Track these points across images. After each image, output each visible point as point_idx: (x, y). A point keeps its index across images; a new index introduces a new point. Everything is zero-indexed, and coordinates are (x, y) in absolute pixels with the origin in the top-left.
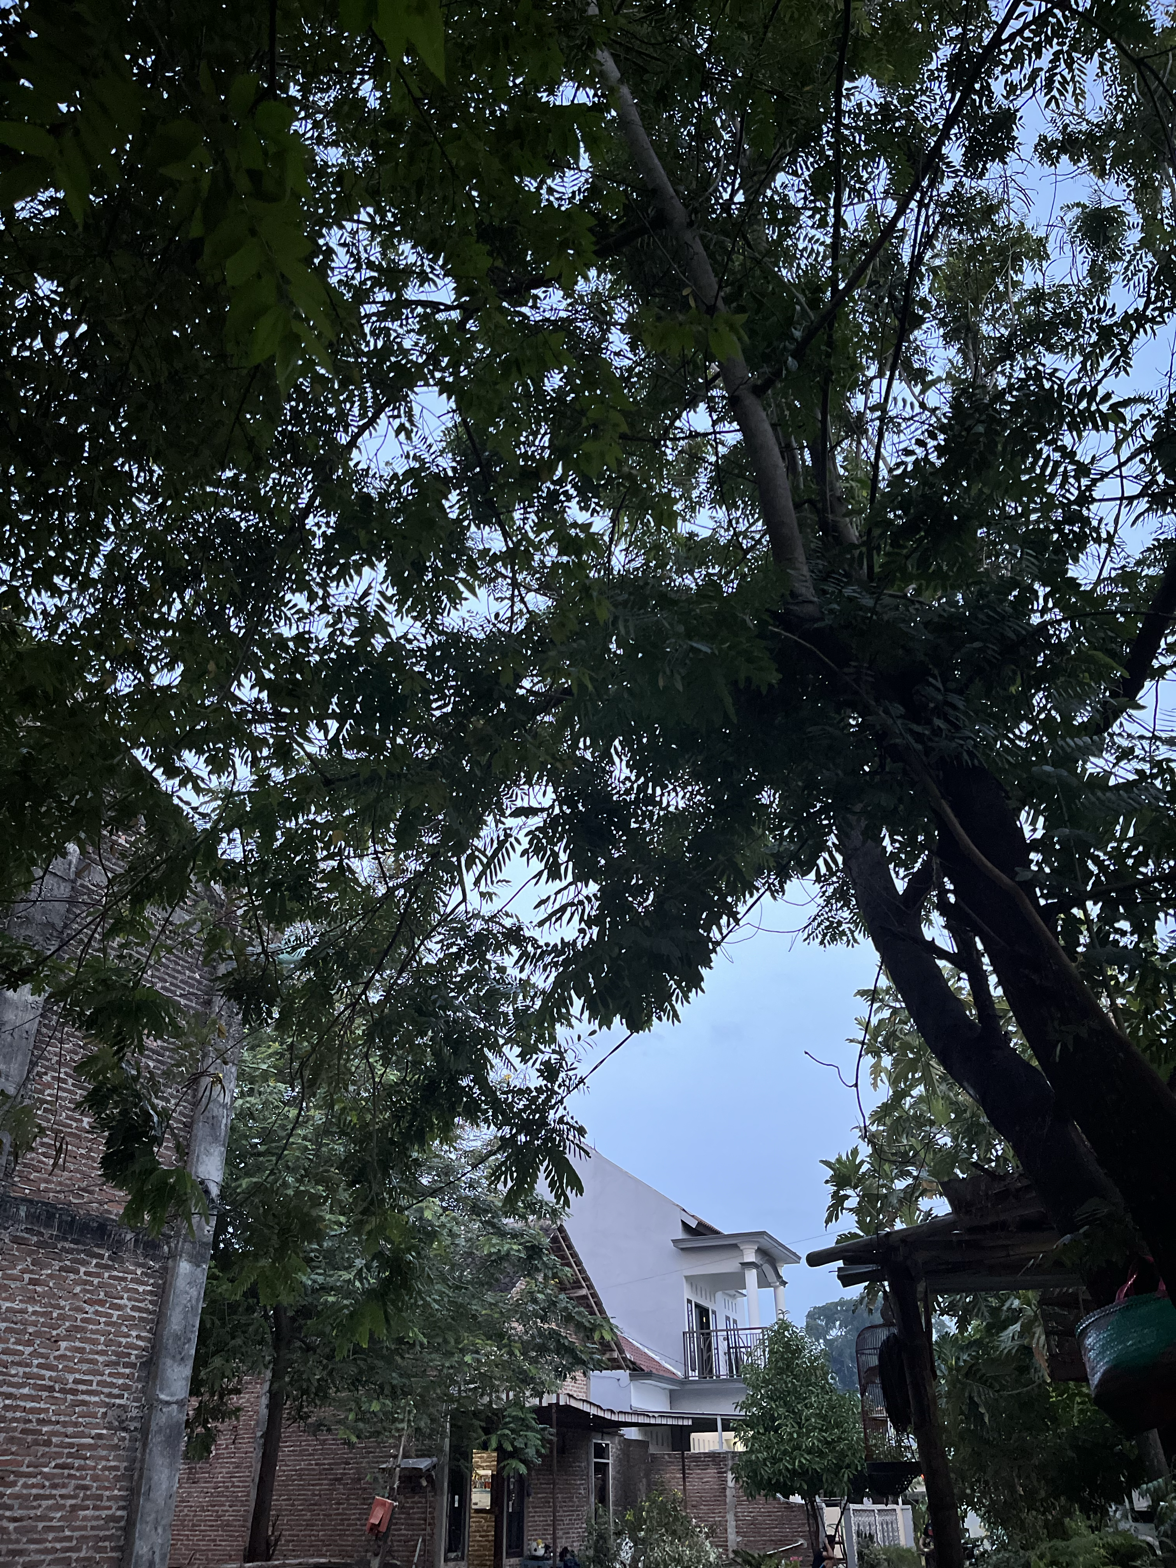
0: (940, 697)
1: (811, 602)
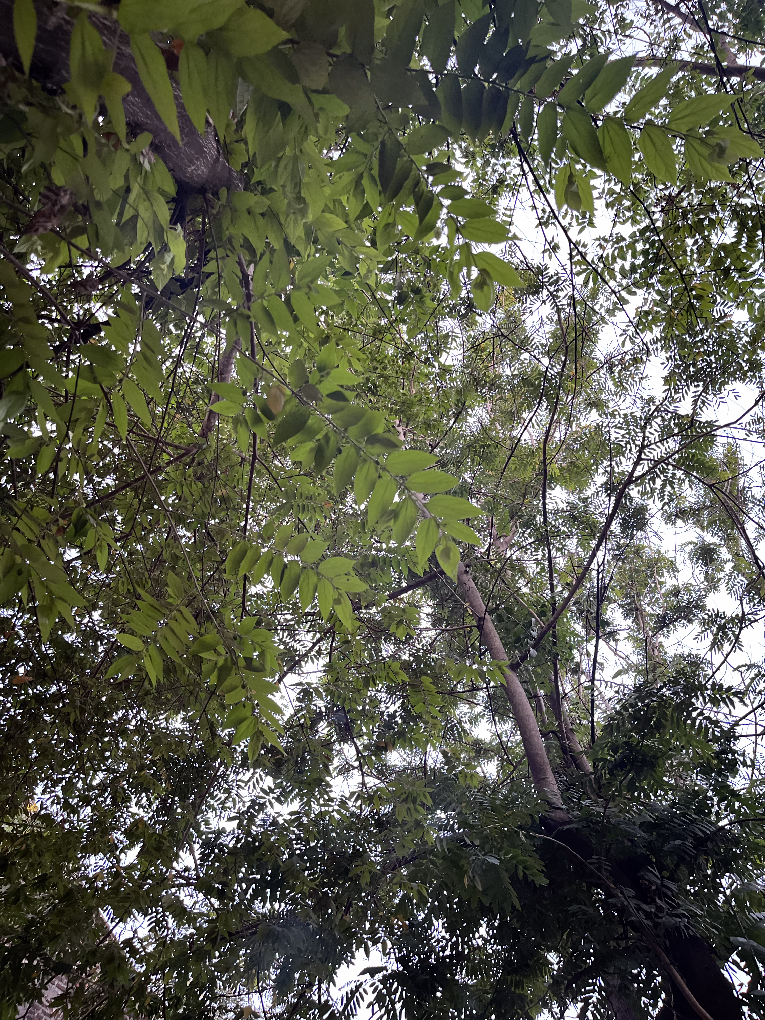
0: (659, 882)
1: (561, 809)
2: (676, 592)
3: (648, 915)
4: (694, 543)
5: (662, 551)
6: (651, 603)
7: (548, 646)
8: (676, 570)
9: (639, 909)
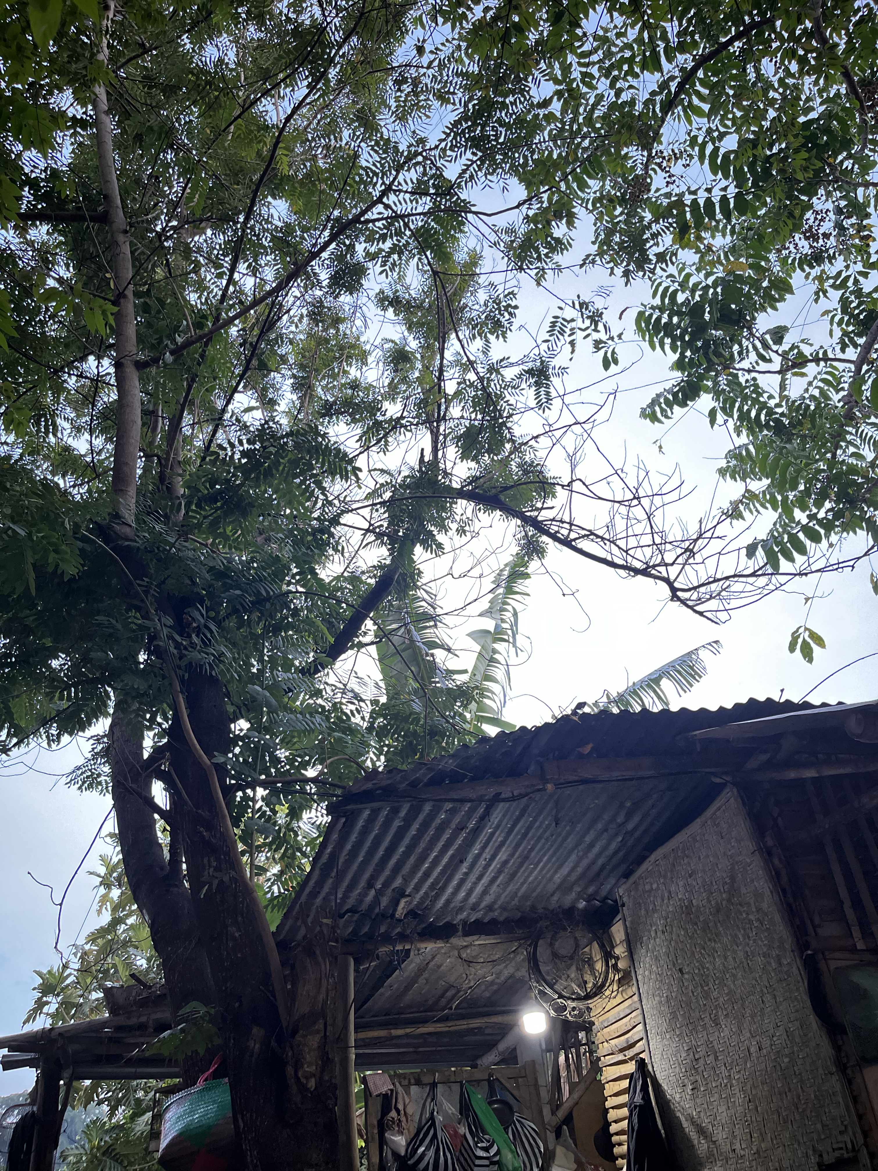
1: (130, 526)
2: (355, 385)
3: (178, 646)
4: (396, 344)
5: (362, 339)
6: (325, 388)
7: (189, 363)
8: (365, 363)
9: (170, 637)
